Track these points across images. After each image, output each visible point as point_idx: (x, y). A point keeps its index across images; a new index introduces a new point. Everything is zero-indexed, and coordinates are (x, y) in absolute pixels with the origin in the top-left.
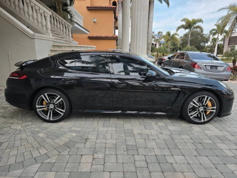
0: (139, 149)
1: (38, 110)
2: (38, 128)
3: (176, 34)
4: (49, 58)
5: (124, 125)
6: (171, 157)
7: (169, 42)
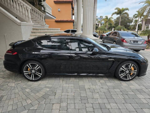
0: (88, 99)
1: (25, 74)
2: (25, 85)
3: (112, 18)
4: (32, 40)
5: (79, 82)
6: (108, 104)
7: (107, 23)
